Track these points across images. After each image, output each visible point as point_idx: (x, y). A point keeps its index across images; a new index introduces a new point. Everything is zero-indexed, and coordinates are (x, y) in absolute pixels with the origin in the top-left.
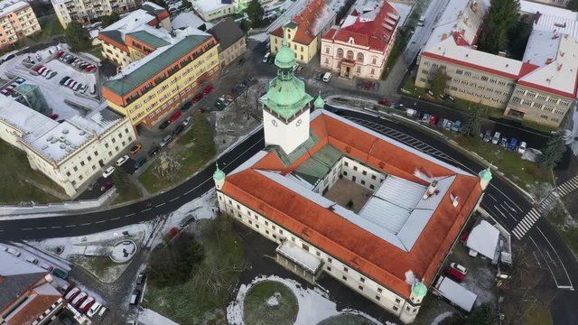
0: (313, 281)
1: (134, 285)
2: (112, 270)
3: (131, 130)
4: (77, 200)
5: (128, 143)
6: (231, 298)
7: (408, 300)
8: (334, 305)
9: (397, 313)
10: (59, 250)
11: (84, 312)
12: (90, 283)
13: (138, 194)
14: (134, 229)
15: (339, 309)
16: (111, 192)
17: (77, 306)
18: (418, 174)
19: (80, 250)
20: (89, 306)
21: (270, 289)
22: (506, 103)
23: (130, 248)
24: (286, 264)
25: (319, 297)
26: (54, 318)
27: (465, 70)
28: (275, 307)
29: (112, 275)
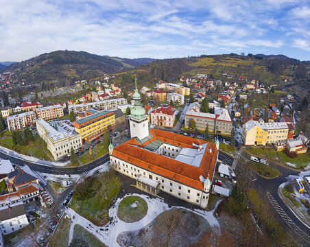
0: (155, 195)
1: (67, 197)
2: (61, 189)
3: (81, 141)
4: (56, 162)
5: (79, 147)
6: (112, 205)
7: (203, 192)
8: (167, 205)
9: (198, 204)
10: (45, 177)
11: (44, 201)
12: (51, 192)
13: (79, 164)
14: (73, 176)
15: (170, 207)
16: (69, 162)
17: (43, 198)
18: (194, 145)
19: (52, 179)
20: (47, 199)
21: (133, 200)
22: (214, 130)
23: (69, 182)
24: (141, 188)
25: (159, 202)
26: (34, 199)
27: (200, 119)
28: (136, 208)
29: (60, 191)
